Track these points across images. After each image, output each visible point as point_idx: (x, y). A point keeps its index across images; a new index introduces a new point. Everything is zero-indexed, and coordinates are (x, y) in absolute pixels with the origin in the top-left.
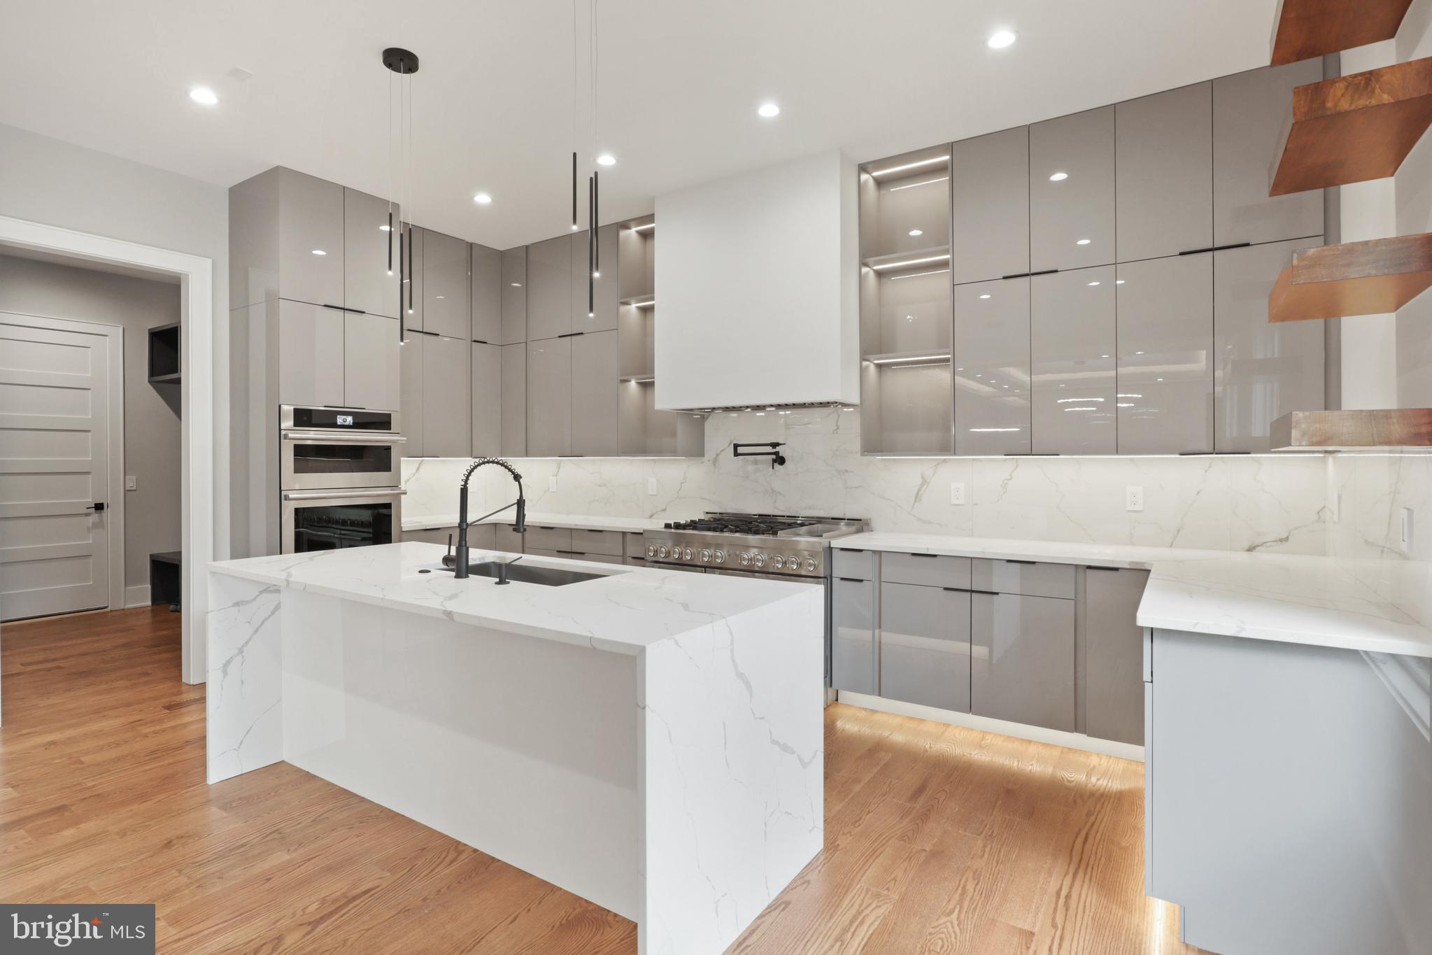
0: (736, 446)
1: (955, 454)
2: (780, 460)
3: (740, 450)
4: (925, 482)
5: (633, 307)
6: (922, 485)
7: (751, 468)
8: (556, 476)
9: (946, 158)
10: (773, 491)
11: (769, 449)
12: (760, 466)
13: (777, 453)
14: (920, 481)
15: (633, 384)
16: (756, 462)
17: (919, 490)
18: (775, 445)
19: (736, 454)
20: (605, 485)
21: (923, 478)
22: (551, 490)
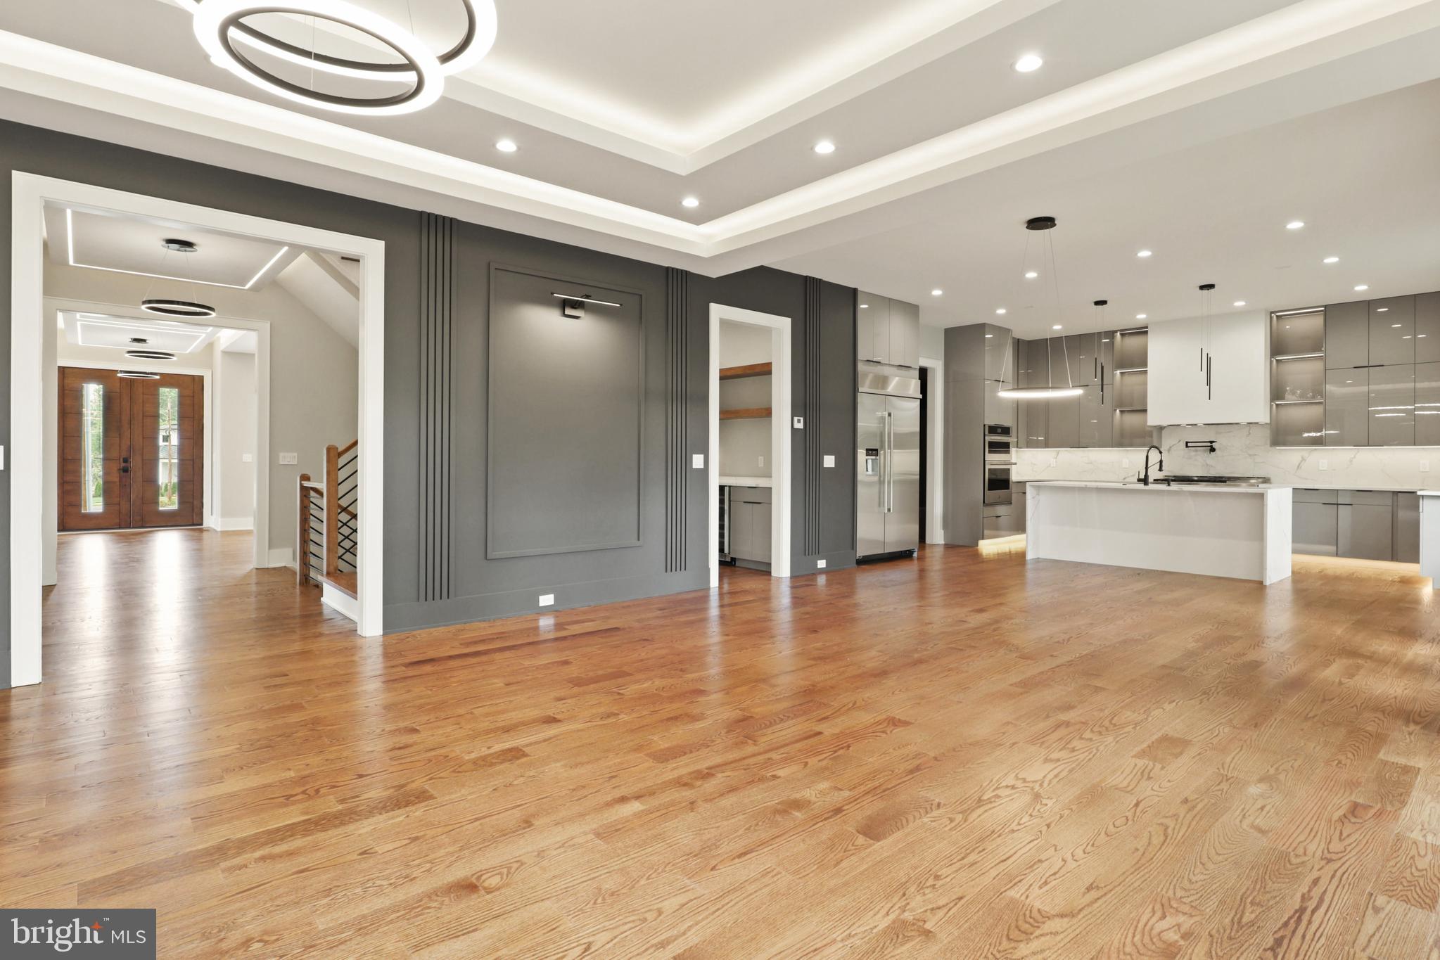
0: (1187, 443)
1: (1325, 446)
2: (1213, 450)
3: (1189, 444)
4: (1303, 459)
5: (1118, 372)
6: (1302, 461)
7: (1193, 454)
8: (1056, 458)
9: (1323, 309)
10: (1207, 465)
11: (1209, 444)
12: (1199, 453)
13: (1211, 446)
14: (1301, 459)
15: (1118, 411)
16: (1196, 451)
17: (1300, 464)
18: (1211, 442)
19: (1187, 446)
20: (1091, 463)
21: (1302, 458)
22: (1052, 465)
